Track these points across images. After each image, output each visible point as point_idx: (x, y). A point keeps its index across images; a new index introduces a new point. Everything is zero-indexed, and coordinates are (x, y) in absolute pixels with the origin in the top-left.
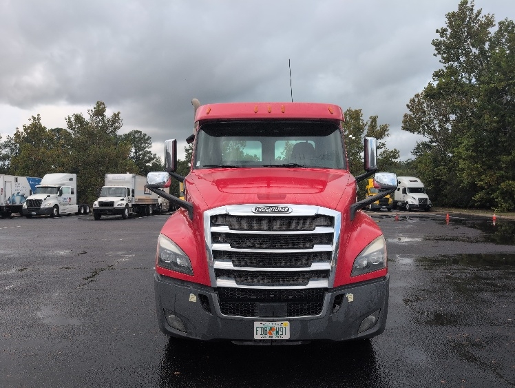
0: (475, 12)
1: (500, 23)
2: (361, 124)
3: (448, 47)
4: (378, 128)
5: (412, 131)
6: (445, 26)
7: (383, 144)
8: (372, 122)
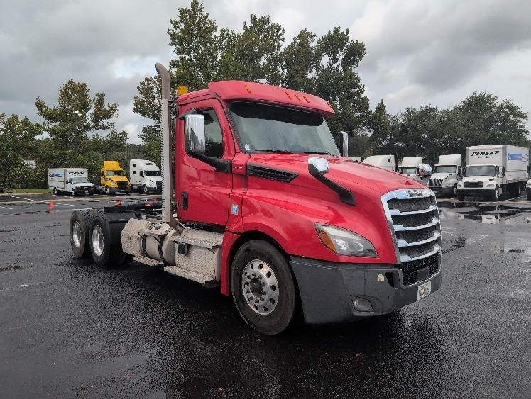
0: (204, 14)
1: (222, 31)
2: (87, 100)
3: (181, 40)
4: (106, 107)
5: (143, 114)
6: (178, 19)
7: (112, 125)
8: (99, 100)
